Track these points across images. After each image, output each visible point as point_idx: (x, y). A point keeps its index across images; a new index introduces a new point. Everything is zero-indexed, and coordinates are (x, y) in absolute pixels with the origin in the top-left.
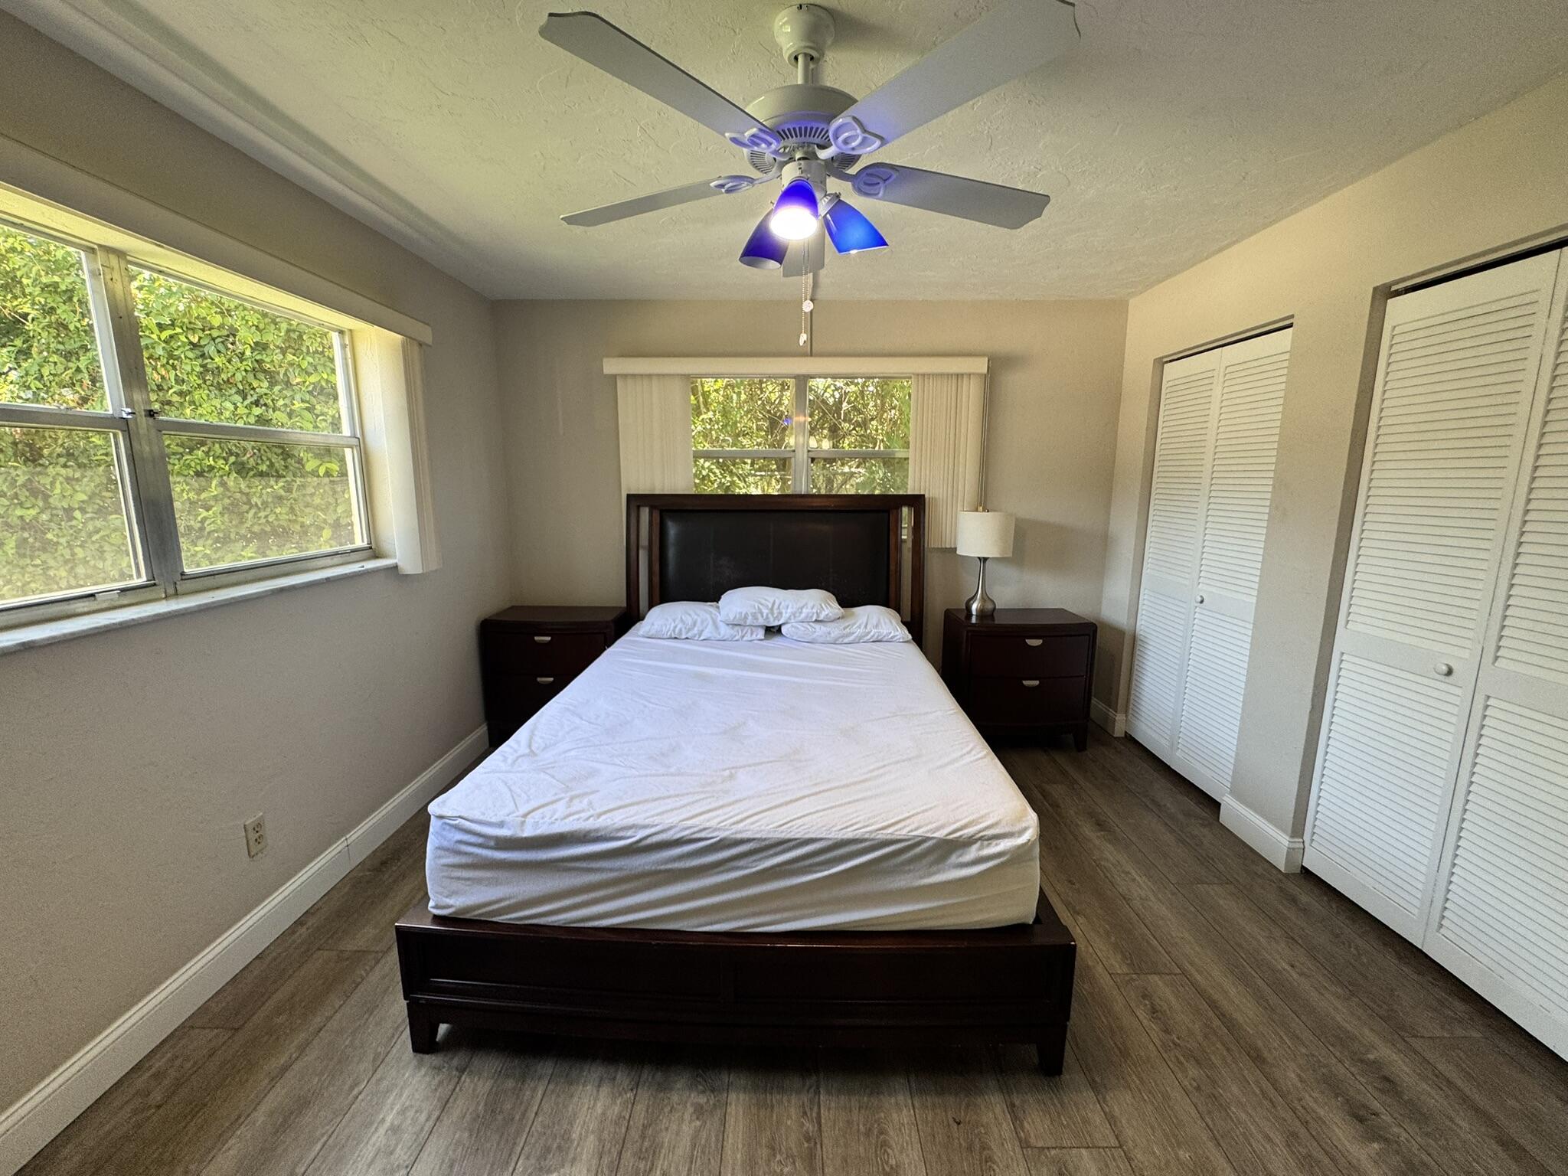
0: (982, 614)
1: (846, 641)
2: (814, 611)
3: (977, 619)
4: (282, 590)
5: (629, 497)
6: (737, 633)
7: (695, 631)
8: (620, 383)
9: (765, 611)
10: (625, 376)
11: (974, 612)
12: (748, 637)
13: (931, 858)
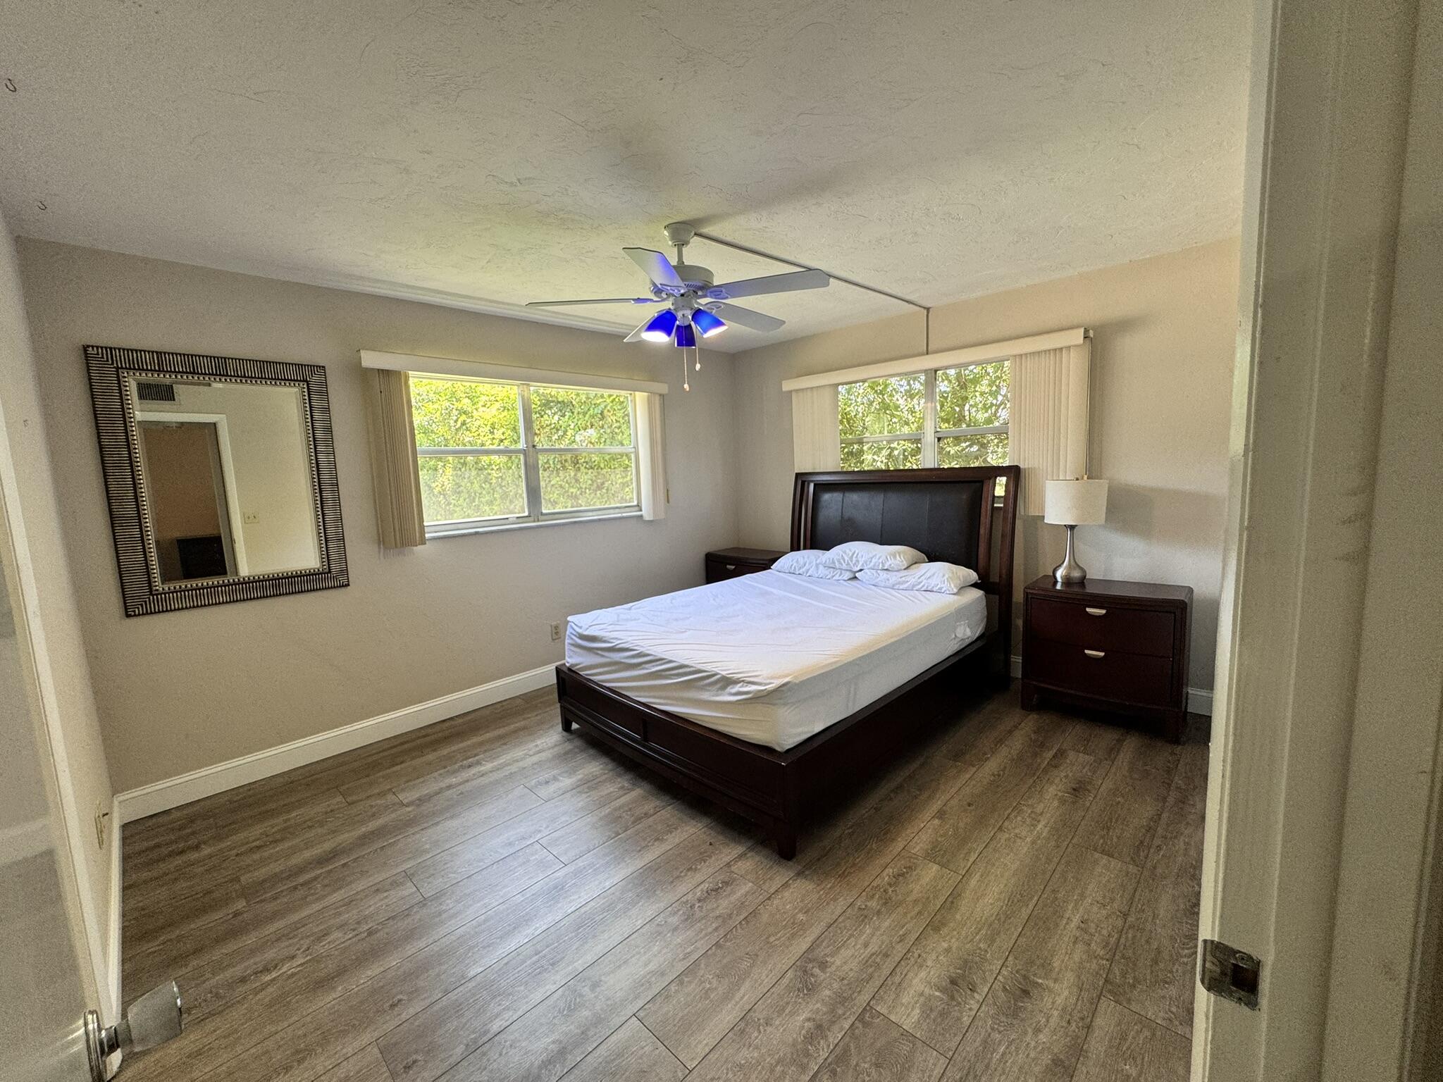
0: (1068, 581)
1: (901, 587)
2: (880, 561)
3: (1062, 586)
4: (575, 522)
5: (797, 474)
6: (830, 573)
7: (804, 569)
8: (794, 395)
9: (846, 558)
10: (797, 391)
11: (1059, 579)
12: (837, 577)
13: (718, 686)
